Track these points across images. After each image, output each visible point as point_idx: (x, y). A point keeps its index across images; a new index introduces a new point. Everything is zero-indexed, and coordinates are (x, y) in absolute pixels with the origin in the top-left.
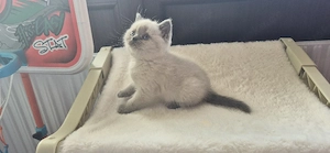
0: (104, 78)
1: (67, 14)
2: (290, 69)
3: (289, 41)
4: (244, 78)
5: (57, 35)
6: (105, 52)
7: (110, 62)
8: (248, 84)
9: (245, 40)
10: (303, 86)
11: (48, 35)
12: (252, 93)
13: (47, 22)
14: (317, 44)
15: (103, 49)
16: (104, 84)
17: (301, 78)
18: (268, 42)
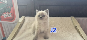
0: (21, 25)
1: (12, 7)
2: (73, 25)
3: (73, 17)
4: (60, 27)
5: (9, 13)
6: (23, 18)
7: (24, 21)
8: (61, 29)
9: (61, 16)
10: (76, 31)
11: (7, 13)
12: (62, 32)
13: (6, 9)
14: (81, 18)
15: (22, 17)
16: (21, 27)
17: (76, 28)
18: (67, 17)
